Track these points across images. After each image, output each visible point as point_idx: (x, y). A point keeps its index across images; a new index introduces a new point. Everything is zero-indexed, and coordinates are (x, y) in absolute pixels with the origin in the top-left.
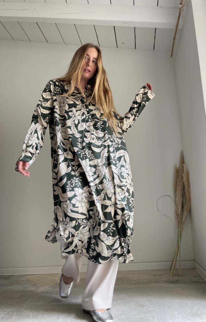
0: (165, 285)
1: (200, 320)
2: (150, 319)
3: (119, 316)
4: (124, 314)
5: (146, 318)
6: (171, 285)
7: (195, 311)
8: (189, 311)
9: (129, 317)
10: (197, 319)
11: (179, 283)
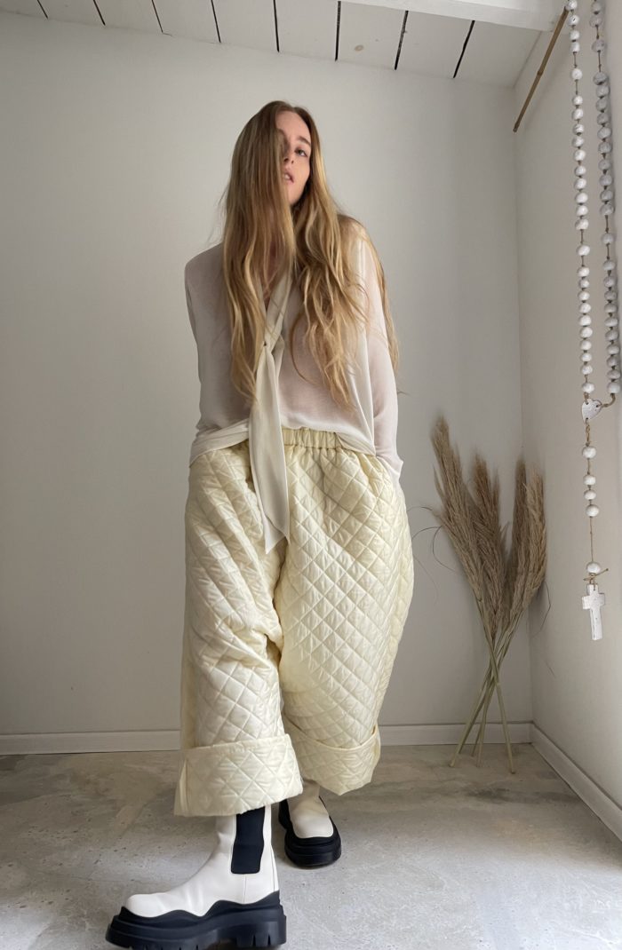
0: (471, 804)
1: (607, 941)
2: (473, 934)
3: (385, 923)
4: (393, 914)
5: (459, 931)
6: (487, 807)
7: (581, 905)
8: (566, 905)
9: (412, 925)
10: (598, 935)
11: (506, 799)
